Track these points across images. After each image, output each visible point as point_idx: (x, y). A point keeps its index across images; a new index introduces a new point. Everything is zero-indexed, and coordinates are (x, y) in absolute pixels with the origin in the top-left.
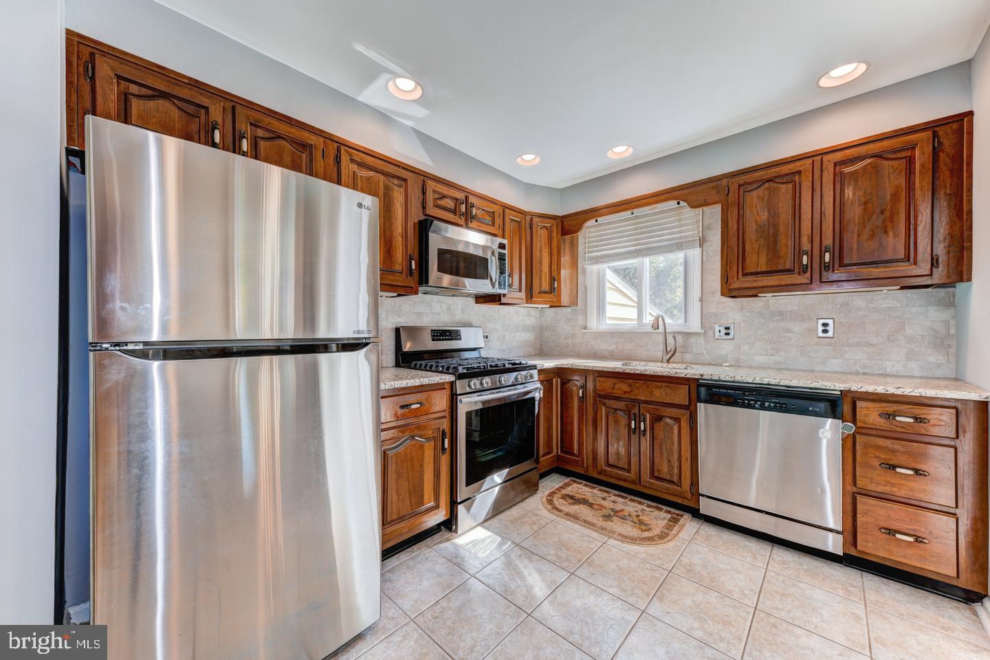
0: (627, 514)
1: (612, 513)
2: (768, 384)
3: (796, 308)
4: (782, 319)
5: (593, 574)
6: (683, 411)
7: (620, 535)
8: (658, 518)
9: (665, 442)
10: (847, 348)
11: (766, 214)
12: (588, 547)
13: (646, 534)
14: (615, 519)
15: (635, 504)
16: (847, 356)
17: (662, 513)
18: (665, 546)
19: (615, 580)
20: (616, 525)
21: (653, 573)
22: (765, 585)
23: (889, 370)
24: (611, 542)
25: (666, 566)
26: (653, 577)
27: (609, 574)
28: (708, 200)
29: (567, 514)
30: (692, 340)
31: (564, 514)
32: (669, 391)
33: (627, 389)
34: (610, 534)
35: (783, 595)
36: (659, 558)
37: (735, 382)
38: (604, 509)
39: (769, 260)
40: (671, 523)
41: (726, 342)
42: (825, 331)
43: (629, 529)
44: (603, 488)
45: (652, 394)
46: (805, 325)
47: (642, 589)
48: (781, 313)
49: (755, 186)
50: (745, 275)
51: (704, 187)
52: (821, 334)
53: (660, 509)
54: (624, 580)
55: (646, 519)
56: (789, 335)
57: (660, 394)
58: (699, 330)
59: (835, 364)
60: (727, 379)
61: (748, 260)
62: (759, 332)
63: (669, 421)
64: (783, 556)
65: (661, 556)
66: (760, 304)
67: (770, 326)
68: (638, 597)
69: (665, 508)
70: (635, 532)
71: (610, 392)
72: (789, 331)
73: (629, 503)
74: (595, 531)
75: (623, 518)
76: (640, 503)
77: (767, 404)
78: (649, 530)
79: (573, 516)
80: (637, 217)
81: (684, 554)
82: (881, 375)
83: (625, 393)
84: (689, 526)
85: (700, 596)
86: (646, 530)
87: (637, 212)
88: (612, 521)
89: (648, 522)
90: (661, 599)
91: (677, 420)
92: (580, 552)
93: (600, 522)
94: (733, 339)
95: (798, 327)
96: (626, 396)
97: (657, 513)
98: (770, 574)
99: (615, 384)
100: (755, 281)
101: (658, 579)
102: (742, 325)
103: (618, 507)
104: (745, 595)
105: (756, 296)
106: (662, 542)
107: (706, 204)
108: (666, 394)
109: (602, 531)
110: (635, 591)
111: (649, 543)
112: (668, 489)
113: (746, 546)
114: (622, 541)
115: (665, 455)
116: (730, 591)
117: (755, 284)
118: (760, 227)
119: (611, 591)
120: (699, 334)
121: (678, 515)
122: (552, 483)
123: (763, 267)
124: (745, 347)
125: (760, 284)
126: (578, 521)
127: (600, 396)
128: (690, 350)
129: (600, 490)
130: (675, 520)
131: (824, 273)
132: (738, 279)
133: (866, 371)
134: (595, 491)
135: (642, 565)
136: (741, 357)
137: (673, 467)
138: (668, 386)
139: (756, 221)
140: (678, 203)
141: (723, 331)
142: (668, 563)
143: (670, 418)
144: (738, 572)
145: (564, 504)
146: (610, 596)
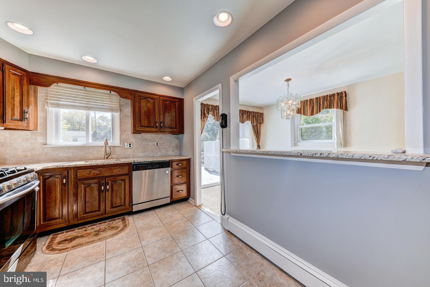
0: (104, 229)
1: (97, 232)
2: (154, 161)
3: (150, 138)
4: (147, 141)
5: (114, 253)
6: (126, 176)
7: (109, 236)
8: (118, 222)
9: (119, 191)
10: (162, 149)
11: (147, 108)
12: (101, 248)
13: (119, 229)
14: (100, 233)
15: (103, 224)
16: (162, 152)
17: (117, 221)
18: (129, 228)
19: (124, 248)
20: (103, 235)
21: (133, 237)
22: (161, 219)
23: (169, 154)
24: (108, 240)
25: (135, 232)
26: (134, 237)
27: (120, 248)
28: (127, 97)
29: (72, 247)
30: (116, 149)
31: (72, 248)
32: (120, 169)
33: (99, 172)
34: (105, 238)
35: (165, 218)
36: (131, 232)
37: (141, 162)
38: (91, 234)
39: (148, 123)
40: (123, 221)
41: (130, 149)
42: (157, 145)
43: (110, 233)
44: (79, 228)
45: (112, 172)
46: (153, 143)
47: (135, 243)
48: (146, 139)
49: (143, 98)
50: (141, 126)
51: (126, 91)
52: (156, 146)
53: (115, 220)
54: (127, 245)
55: (113, 225)
56: (148, 146)
57: (116, 171)
58: (119, 145)
59: (159, 154)
60: (143, 161)
61: (142, 121)
62: (140, 145)
63: (120, 182)
64: (157, 211)
65: (131, 231)
66: (141, 136)
67: (144, 143)
68: (137, 245)
69: (116, 218)
70: (114, 231)
71: (87, 176)
72: (148, 145)
73: (100, 225)
74: (96, 242)
75: (104, 231)
76: (105, 222)
77: (154, 167)
78: (118, 227)
79: (78, 245)
80: (86, 91)
81: (136, 226)
82: (168, 156)
83: (97, 174)
84: (130, 219)
85: (151, 231)
86: (117, 229)
87: (87, 88)
88: (101, 234)
89: (116, 226)
90: (143, 240)
91: (124, 180)
92: (99, 252)
93: (95, 238)
94: (132, 148)
95: (151, 144)
96: (98, 176)
97: (115, 221)
98: (159, 216)
99: (90, 171)
100: (144, 129)
101: (136, 237)
102: (135, 143)
103: (97, 229)
104: (159, 224)
105: (140, 133)
106: (126, 228)
107: (126, 98)
108: (119, 171)
109: (101, 240)
110: (134, 244)
111: (123, 231)
112: (119, 209)
113: (149, 214)
114: (113, 237)
115: (118, 196)
116: (156, 225)
117: (144, 130)
118: (145, 112)
119: (126, 251)
120: (119, 147)
121: (123, 218)
122: (42, 243)
123: (146, 125)
124: (136, 151)
125: (146, 130)
126: (84, 245)
127: (79, 180)
128: (115, 153)
129: (78, 229)
130: (124, 220)
131: (161, 129)
132: (139, 127)
133: (165, 155)
134: (76, 231)
135: (128, 238)
136: (135, 154)
137: (122, 200)
138: (120, 168)
139: (144, 110)
140: (110, 92)
141: (129, 145)
142: (134, 231)
143: (120, 180)
144: (153, 220)
145: (65, 245)
146: (128, 253)
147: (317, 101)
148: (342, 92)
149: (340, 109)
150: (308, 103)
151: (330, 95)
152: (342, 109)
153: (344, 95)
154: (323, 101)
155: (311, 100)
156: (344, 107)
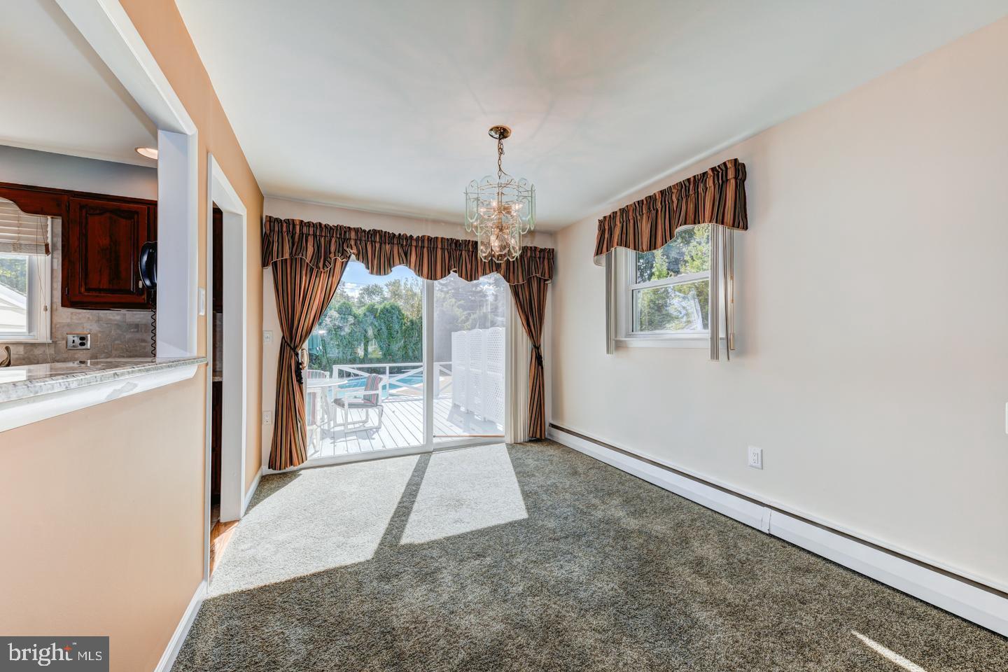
11: (107, 239)
28: (45, 210)
30: (38, 351)
39: (111, 280)
41: (81, 352)
50: (88, 290)
51: (41, 195)
58: (48, 341)
61: (91, 277)
62: (117, 342)
66: (118, 317)
67: (128, 337)
94: (89, 349)
100: (98, 297)
102: (99, 335)
118: (102, 249)
120: (47, 345)
123: (105, 285)
125: (103, 300)
132: (80, 293)
139: (99, 245)
141: (78, 342)
147: (663, 203)
148: (725, 164)
149: (716, 222)
150: (644, 211)
151: (694, 177)
152: (723, 223)
153: (731, 174)
154: (678, 200)
155: (651, 199)
156: (729, 217)
